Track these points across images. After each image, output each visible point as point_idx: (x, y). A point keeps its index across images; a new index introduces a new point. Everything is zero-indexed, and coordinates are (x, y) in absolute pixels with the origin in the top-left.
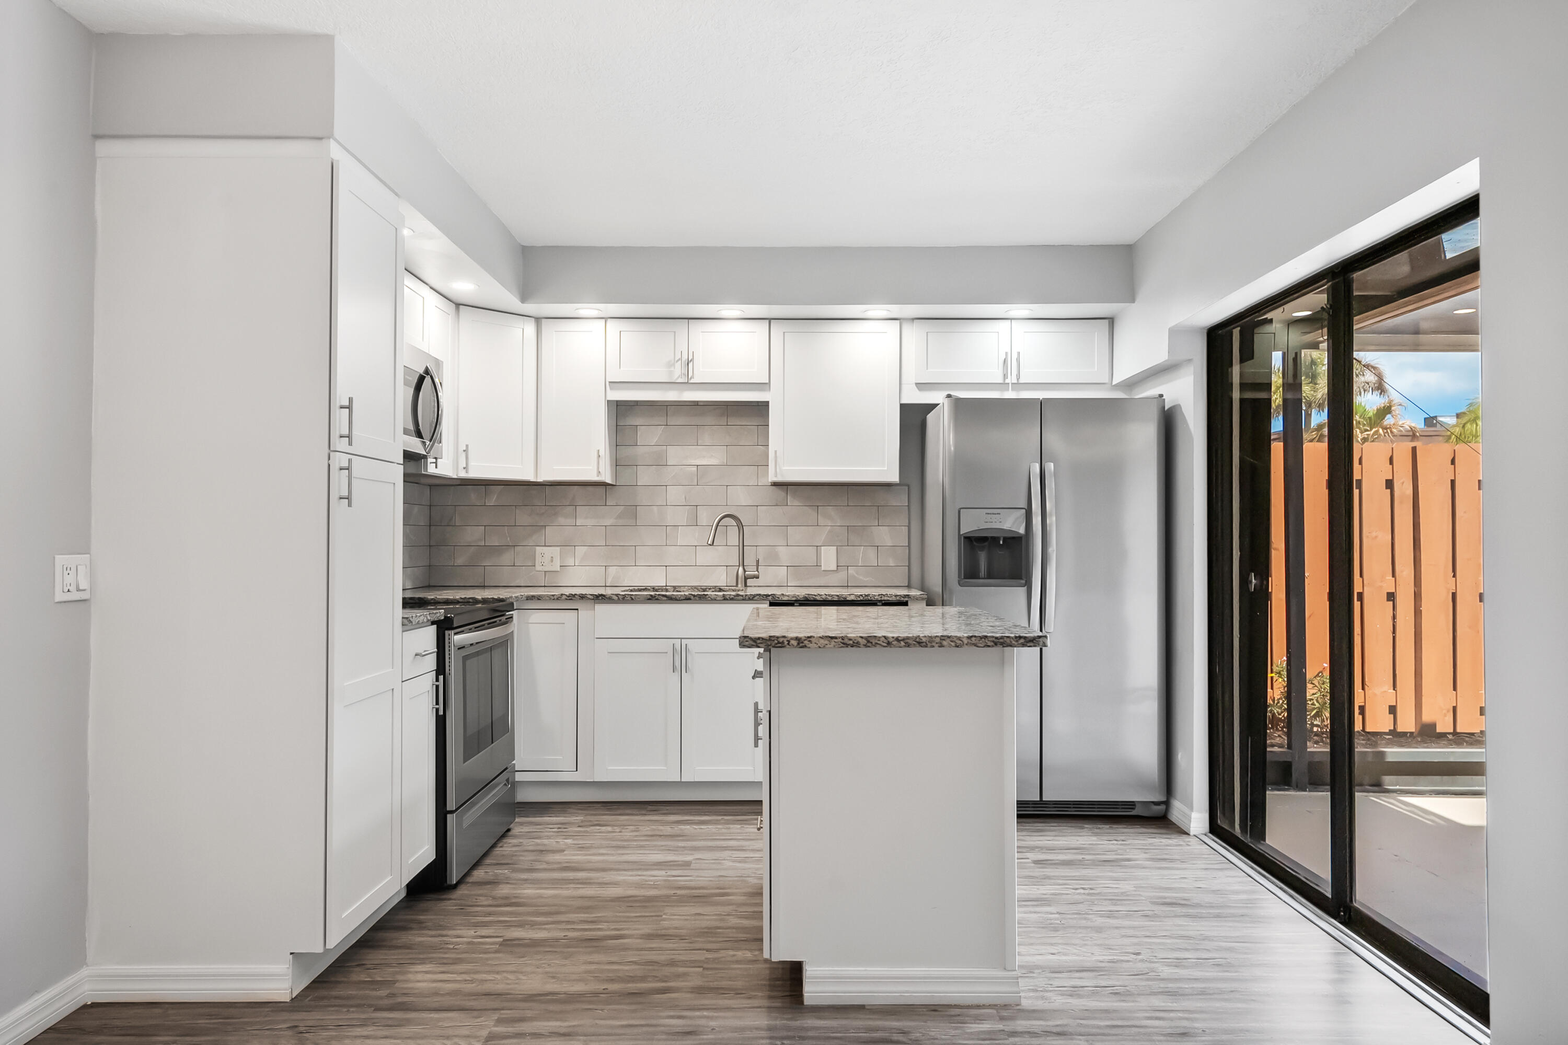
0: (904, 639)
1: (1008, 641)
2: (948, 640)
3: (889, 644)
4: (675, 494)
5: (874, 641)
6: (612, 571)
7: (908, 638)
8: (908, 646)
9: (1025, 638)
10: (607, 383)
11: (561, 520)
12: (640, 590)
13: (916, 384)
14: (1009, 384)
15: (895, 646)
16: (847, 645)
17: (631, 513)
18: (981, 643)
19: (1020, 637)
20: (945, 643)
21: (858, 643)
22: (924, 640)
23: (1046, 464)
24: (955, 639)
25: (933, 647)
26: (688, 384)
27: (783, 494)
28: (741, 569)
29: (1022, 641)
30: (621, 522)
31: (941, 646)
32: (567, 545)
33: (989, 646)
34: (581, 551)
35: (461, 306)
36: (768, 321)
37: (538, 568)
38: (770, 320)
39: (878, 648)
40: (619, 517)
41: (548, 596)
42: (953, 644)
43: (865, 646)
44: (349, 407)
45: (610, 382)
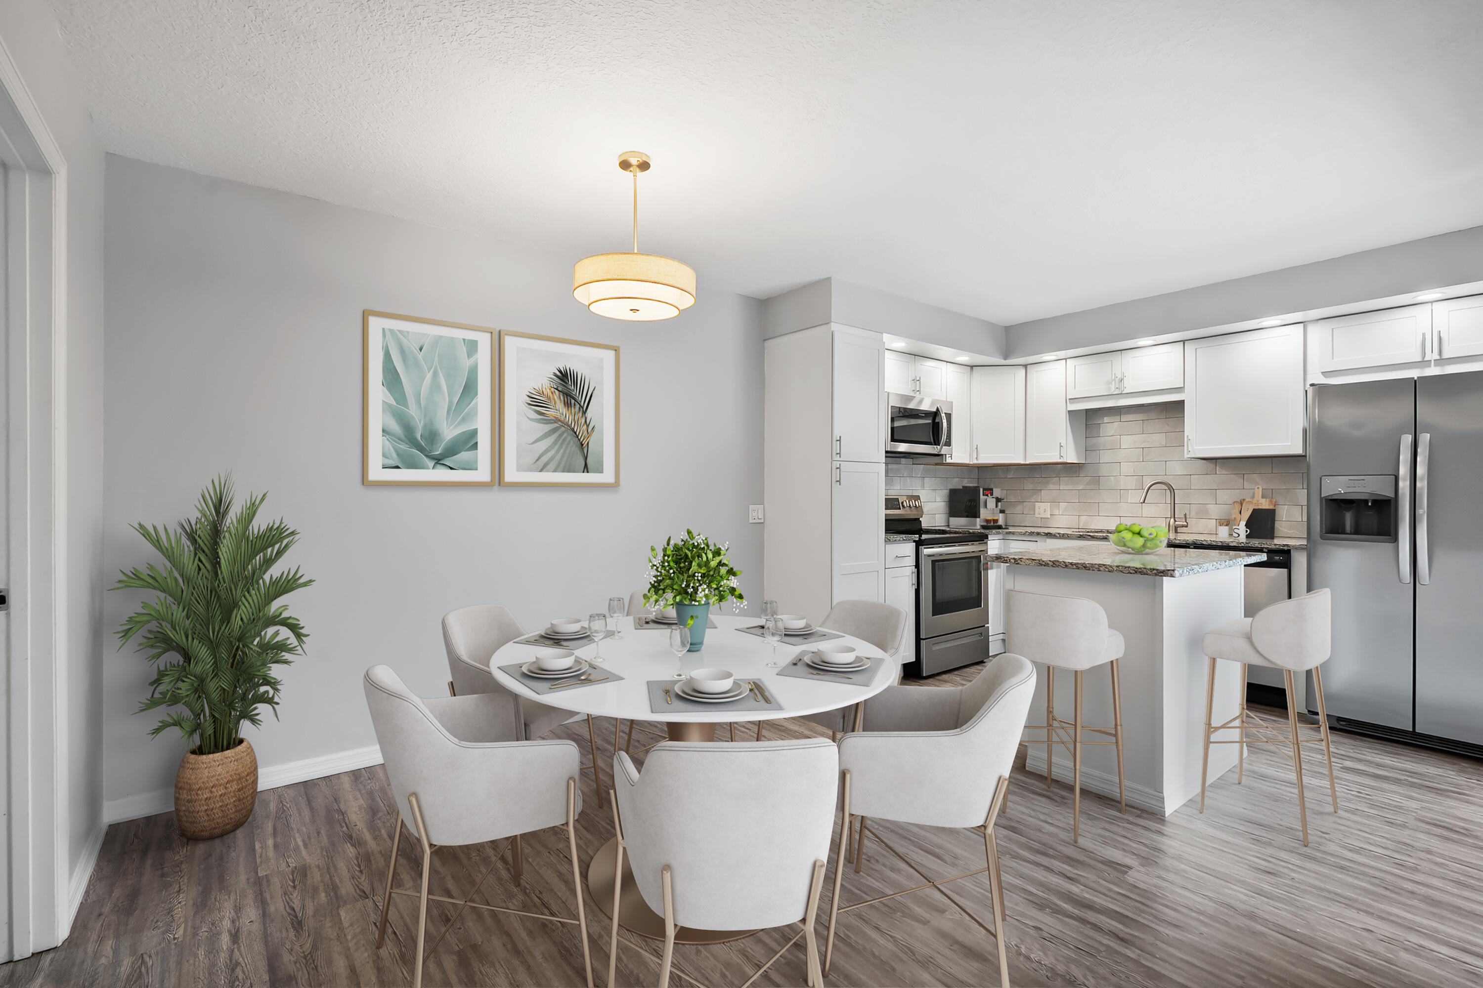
0: (1075, 564)
1: (1145, 570)
2: (1104, 567)
3: (1066, 566)
4: (1126, 468)
5: (1057, 564)
6: (1083, 518)
7: (1078, 563)
8: (1078, 569)
9: (1157, 570)
10: (1068, 400)
11: (1051, 486)
12: (1097, 532)
13: (1323, 373)
14: (1431, 361)
15: (1070, 568)
16: (1041, 565)
17: (1096, 481)
18: (1126, 571)
19: (1154, 569)
20: (1101, 569)
21: (1048, 564)
22: (1088, 565)
23: (1421, 435)
24: (1108, 567)
25: (1094, 570)
26: (1121, 395)
27: (1213, 466)
28: (1172, 520)
29: (1155, 571)
30: (1089, 487)
31: (1099, 570)
32: (1054, 502)
33: (1131, 573)
34: (1063, 505)
35: (974, 368)
36: (1182, 343)
37: (1037, 515)
38: (1184, 341)
39: (1060, 568)
40: (1088, 484)
41: (1018, 532)
42: (1107, 570)
43: (1052, 566)
44: (840, 440)
45: (1069, 399)
